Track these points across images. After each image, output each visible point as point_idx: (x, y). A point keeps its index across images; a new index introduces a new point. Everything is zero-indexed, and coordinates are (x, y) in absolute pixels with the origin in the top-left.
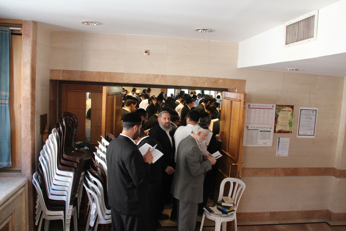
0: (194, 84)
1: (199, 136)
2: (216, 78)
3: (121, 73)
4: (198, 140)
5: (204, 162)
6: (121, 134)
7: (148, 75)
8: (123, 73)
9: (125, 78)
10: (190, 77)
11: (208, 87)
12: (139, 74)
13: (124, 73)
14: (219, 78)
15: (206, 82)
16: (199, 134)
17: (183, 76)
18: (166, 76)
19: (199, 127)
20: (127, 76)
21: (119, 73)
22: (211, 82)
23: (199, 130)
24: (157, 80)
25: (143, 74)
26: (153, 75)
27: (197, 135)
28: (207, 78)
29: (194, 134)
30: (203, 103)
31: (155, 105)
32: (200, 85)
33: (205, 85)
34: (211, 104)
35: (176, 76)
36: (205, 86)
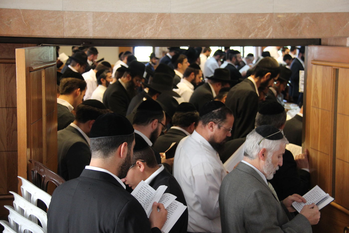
0: (241, 32)
1: (264, 160)
2: (295, 13)
3: (54, 12)
4: (265, 172)
5: (289, 223)
6: (87, 167)
7: (127, 14)
8: (58, 12)
9: (67, 24)
10: (230, 14)
11: (274, 37)
12: (102, 13)
13: (63, 12)
14: (301, 14)
15: (269, 26)
16: (263, 155)
17: (211, 15)
18: (169, 16)
19: (260, 137)
20: (72, 18)
21: (49, 11)
22: (282, 26)
23: (261, 145)
24: (149, 28)
25: (113, 14)
26: (137, 13)
27: (260, 159)
28: (272, 14)
29: (252, 158)
30: (251, 78)
31: (128, 88)
32: (256, 35)
33: (268, 33)
34: (272, 80)
35: (194, 15)
36: (267, 37)
